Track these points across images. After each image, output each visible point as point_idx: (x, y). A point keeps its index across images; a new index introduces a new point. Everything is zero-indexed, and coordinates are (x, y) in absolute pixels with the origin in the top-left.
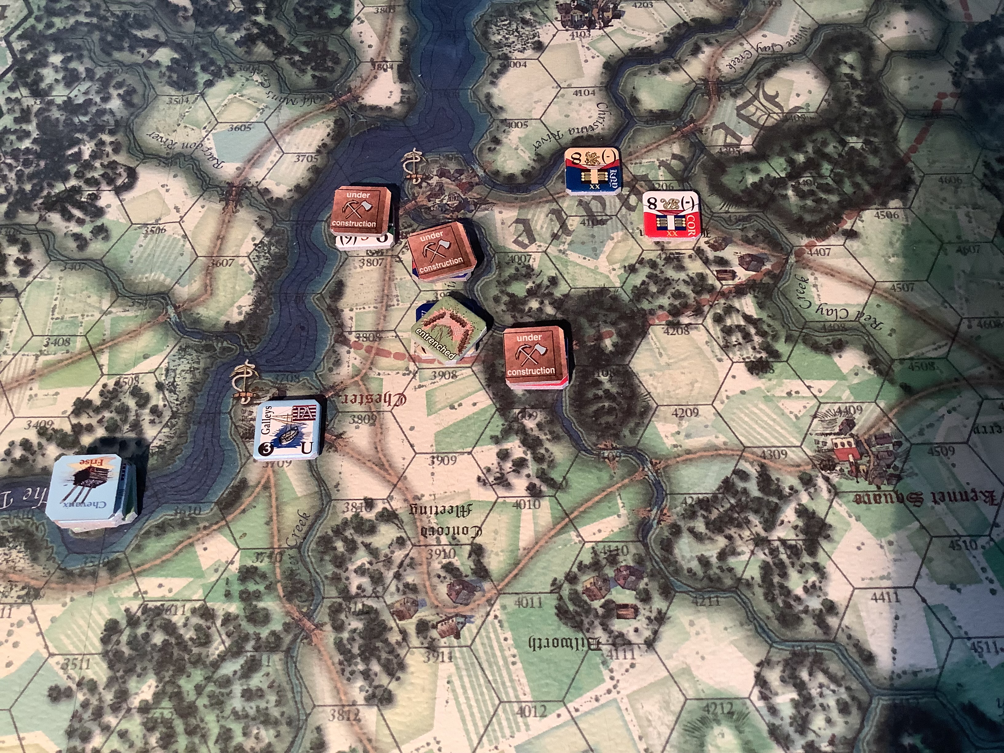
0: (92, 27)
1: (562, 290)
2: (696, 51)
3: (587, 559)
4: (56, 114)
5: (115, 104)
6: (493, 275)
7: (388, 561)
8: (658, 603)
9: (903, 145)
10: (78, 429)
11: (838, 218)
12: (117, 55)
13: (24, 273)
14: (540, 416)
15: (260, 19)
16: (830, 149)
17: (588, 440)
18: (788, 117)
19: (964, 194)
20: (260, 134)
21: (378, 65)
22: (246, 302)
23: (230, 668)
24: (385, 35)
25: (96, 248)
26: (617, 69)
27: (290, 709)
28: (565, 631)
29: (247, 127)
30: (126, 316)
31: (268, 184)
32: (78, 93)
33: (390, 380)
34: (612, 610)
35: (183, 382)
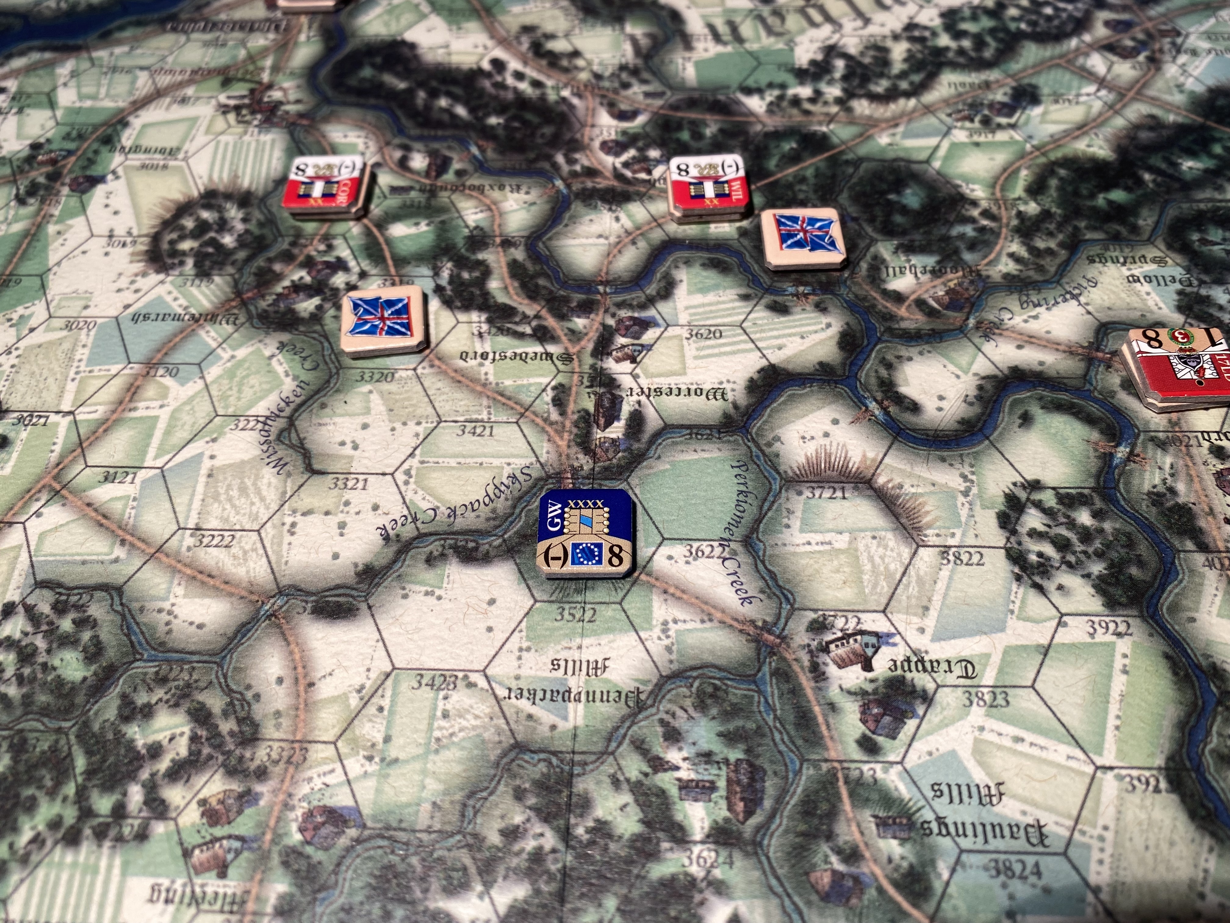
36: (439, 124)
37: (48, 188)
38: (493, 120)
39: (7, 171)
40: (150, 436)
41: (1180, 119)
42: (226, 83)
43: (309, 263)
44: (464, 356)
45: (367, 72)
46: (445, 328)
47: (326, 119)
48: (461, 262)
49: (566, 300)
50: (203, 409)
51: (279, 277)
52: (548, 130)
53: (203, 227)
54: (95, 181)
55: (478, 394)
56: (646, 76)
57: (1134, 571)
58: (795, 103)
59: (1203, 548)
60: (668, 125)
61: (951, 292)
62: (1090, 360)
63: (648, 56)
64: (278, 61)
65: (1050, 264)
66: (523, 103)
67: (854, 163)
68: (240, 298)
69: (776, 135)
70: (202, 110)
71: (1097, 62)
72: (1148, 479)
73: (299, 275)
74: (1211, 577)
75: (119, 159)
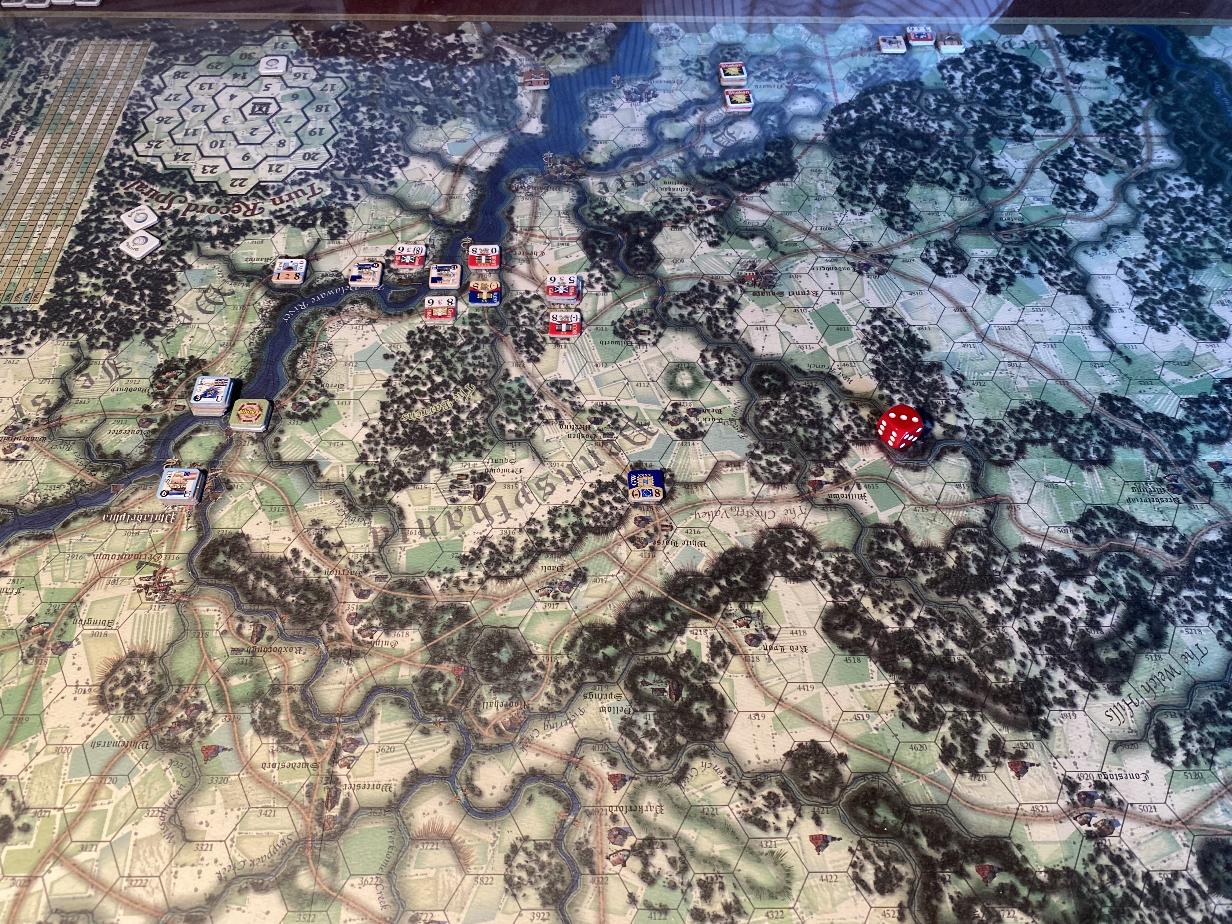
0: (381, 96)
1: (621, 212)
2: (695, 112)
3: (628, 314)
4: (365, 133)
5: (396, 129)
6: (588, 205)
7: (537, 314)
8: (659, 330)
9: (795, 156)
10: (388, 261)
11: (758, 185)
12: (396, 108)
13: (356, 200)
14: (608, 262)
15: (469, 93)
16: (758, 157)
17: (631, 271)
18: (738, 143)
19: (822, 176)
20: (471, 144)
21: (530, 115)
22: (467, 213)
23: (466, 348)
24: (534, 103)
25: (391, 190)
26: (652, 120)
27: (494, 363)
28: (617, 339)
29: (464, 141)
30: (408, 218)
31: (476, 165)
32: (377, 124)
33: (537, 246)
34: (638, 332)
35: (438, 244)
36: (260, 602)
37: (40, 652)
38: (290, 598)
39: (14, 639)
40: (104, 822)
41: (656, 595)
42: (140, 566)
43: (186, 706)
44: (264, 766)
45: (221, 558)
46: (255, 748)
47: (197, 597)
48: (266, 703)
49: (318, 727)
50: (131, 803)
51: (170, 715)
52: (319, 606)
53: (129, 679)
54: (66, 646)
55: (269, 790)
56: (378, 563)
57: (559, 886)
58: (457, 583)
59: (593, 872)
60: (385, 601)
61: (512, 719)
62: (569, 763)
63: (380, 546)
64: (170, 548)
65: (564, 700)
66: (307, 585)
67: (480, 630)
68: (149, 730)
69: (442, 609)
70: (127, 589)
71: (623, 551)
72: (578, 834)
73: (181, 714)
74: (592, 887)
75: (79, 629)
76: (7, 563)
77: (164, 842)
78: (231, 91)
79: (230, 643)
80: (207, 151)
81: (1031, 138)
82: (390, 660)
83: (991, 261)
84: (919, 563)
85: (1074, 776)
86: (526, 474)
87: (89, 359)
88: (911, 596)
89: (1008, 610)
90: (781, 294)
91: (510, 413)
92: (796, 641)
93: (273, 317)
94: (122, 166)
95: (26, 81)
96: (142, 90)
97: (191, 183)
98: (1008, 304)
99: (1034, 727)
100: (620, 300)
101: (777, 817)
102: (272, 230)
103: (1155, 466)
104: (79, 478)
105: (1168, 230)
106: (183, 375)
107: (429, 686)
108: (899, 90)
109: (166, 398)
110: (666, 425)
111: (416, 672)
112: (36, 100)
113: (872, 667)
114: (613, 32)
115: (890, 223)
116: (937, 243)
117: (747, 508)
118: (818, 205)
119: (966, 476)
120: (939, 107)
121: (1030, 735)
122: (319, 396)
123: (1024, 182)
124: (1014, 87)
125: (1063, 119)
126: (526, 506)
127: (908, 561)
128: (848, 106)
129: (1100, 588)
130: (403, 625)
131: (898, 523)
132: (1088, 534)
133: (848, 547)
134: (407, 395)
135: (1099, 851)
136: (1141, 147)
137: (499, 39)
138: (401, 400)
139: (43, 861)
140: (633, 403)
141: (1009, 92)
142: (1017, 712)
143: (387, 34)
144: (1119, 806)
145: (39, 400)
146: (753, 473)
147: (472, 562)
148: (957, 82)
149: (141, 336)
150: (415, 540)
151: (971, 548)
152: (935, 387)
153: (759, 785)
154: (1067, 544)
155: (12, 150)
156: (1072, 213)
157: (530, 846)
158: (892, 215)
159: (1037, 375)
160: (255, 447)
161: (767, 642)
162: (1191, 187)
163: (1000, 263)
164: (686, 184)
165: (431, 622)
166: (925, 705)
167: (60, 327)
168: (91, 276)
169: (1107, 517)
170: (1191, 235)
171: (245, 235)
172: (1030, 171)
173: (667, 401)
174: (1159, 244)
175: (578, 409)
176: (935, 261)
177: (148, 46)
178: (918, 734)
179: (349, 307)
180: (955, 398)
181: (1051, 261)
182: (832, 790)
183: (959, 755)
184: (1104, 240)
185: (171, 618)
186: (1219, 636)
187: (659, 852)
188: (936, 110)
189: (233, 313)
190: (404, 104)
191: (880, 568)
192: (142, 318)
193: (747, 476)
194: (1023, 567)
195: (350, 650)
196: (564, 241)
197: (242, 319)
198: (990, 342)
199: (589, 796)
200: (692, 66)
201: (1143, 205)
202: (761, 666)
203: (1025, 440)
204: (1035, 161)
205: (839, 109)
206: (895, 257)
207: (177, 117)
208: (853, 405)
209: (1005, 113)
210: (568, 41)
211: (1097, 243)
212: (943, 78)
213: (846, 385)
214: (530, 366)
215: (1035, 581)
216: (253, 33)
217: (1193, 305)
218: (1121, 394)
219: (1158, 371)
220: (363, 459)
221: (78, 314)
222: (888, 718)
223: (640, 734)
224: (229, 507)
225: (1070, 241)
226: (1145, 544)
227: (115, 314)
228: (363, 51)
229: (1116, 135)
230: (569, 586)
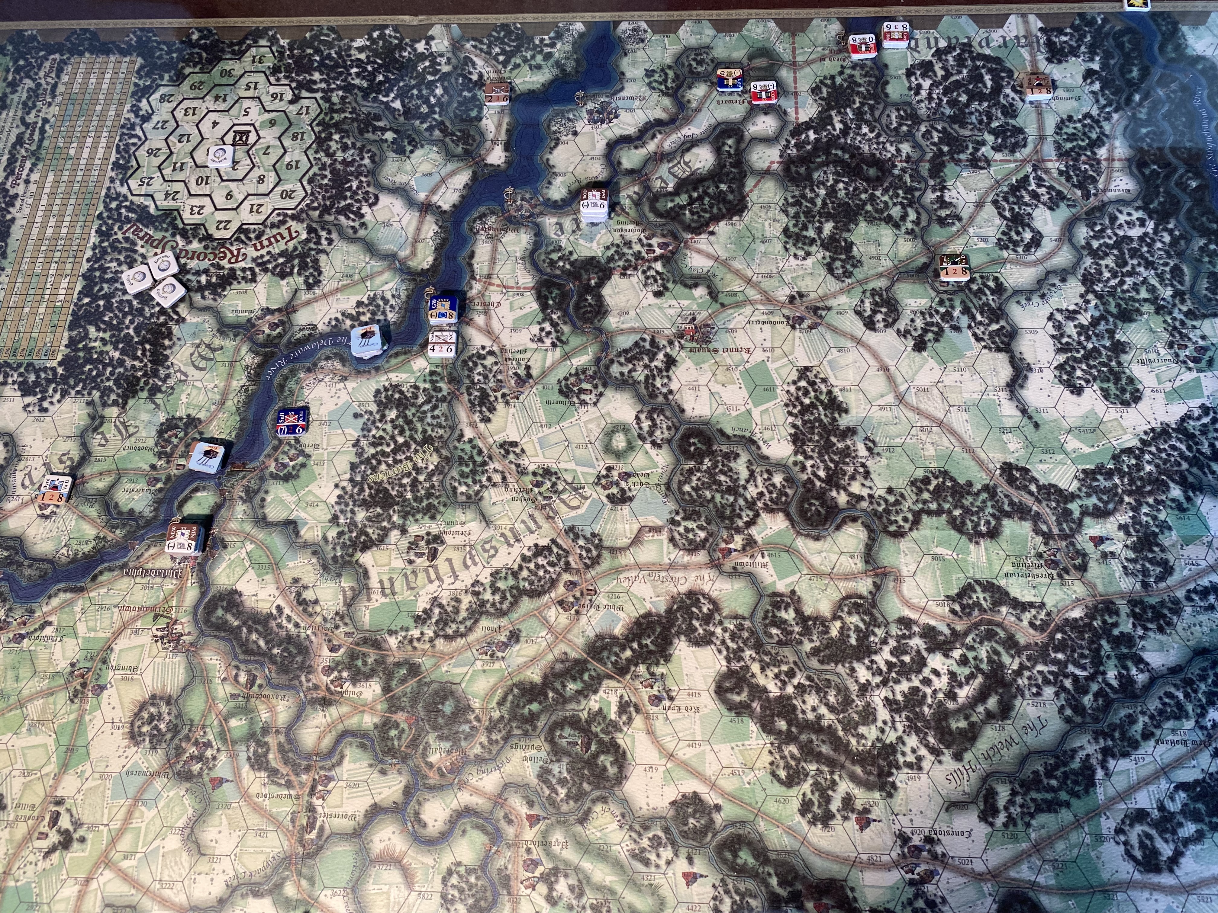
0: (353, 120)
1: (574, 257)
2: (654, 137)
3: (573, 371)
4: (338, 166)
5: (367, 161)
6: (543, 249)
7: (491, 371)
8: (601, 389)
9: (747, 189)
10: (358, 313)
11: (707, 225)
12: (367, 135)
13: (330, 244)
14: (559, 314)
15: (436, 116)
16: (710, 191)
17: (579, 324)
18: (693, 173)
19: (770, 214)
20: (437, 178)
21: (494, 142)
22: (430, 259)
23: (426, 408)
24: (499, 126)
25: (362, 233)
26: (613, 146)
27: (450, 423)
28: (562, 398)
29: (430, 174)
30: (377, 265)
31: (440, 203)
32: (349, 155)
33: (494, 296)
34: (582, 391)
35: (403, 294)
36: (252, 653)
37: (82, 693)
38: (276, 651)
39: (62, 681)
40: (139, 837)
41: (577, 656)
42: (156, 617)
43: (196, 743)
44: (258, 795)
45: (220, 612)
46: (251, 780)
47: (202, 648)
48: (259, 743)
49: (299, 765)
50: (158, 822)
51: (184, 751)
52: (299, 659)
53: (152, 718)
54: (102, 688)
55: (263, 816)
56: (347, 620)
57: (482, 903)
58: (411, 641)
59: (509, 894)
60: (353, 656)
61: (452, 764)
62: (496, 803)
63: (349, 604)
64: (178, 601)
65: (495, 749)
66: (289, 639)
67: (428, 684)
68: (169, 763)
69: (398, 665)
70: (146, 639)
71: (552, 613)
72: (500, 862)
73: (193, 750)
74: (508, 906)
75: (111, 674)
76: (50, 613)
77: (185, 854)
78: (212, 116)
79: (229, 689)
80: (194, 189)
81: (988, 162)
82: (356, 708)
83: (922, 313)
84: (807, 632)
85: (908, 831)
86: (473, 537)
87: (102, 417)
88: (795, 663)
89: (878, 679)
90: (716, 351)
91: (463, 475)
92: (692, 702)
93: (258, 375)
94: (119, 207)
95: (27, 107)
96: (132, 116)
97: (181, 226)
98: (932, 363)
99: (882, 789)
100: (567, 356)
101: (658, 855)
102: (254, 280)
103: (1039, 539)
104: (102, 535)
105: (1107, 275)
106: (181, 435)
107: (387, 732)
108: (862, 104)
109: (168, 457)
110: (599, 489)
111: (376, 720)
112: (37, 131)
113: (753, 727)
114: (581, 35)
115: (830, 269)
116: (874, 292)
117: (663, 574)
118: (762, 248)
119: (861, 548)
120: (900, 125)
121: (877, 795)
122: (298, 456)
123: (972, 218)
124: (982, 97)
125: (1025, 139)
126: (472, 568)
127: (797, 629)
128: (808, 126)
129: (964, 661)
130: (368, 677)
131: (793, 592)
132: (963, 607)
133: (746, 615)
134: (373, 456)
135: (916, 896)
136: (1100, 174)
137: (468, 46)
138: (368, 461)
139: (96, 866)
140: (572, 466)
141: (975, 105)
142: (869, 773)
143: (359, 42)
144: (942, 859)
145: (65, 458)
146: (672, 540)
147: (424, 621)
148: (924, 93)
149: (144, 394)
150: (377, 599)
151: (854, 620)
152: (846, 453)
153: (646, 828)
154: (942, 618)
155: (20, 190)
156: (1013, 256)
157: (462, 870)
158: (833, 260)
159: (945, 442)
160: (244, 507)
161: (666, 703)
162: (1142, 223)
163: (931, 316)
164: (638, 224)
165: (389, 676)
166: (793, 763)
167: (76, 385)
168: (98, 329)
169: (984, 591)
170: (1129, 281)
171: (230, 284)
172: (979, 205)
173: (602, 464)
174: (1094, 292)
175: (522, 472)
176: (868, 313)
177: (134, 62)
178: (784, 789)
179: (323, 363)
180: (863, 465)
181: (982, 314)
182: (706, 834)
183: (815, 809)
184: (1040, 289)
185: (182, 666)
186: (1061, 710)
187: (562, 880)
188: (896, 129)
189: (223, 370)
190: (376, 129)
191: (771, 636)
192: (145, 375)
193: (666, 542)
194: (899, 638)
195: (324, 698)
196: (519, 291)
197: (230, 376)
198: (907, 405)
199: (510, 831)
200: (656, 77)
201: (1088, 245)
202: (659, 725)
203: (922, 511)
204: (987, 193)
205: (799, 129)
206: (829, 309)
207: (165, 150)
208: (769, 472)
209: (967, 133)
210: (536, 47)
211: (1032, 292)
212: (910, 89)
213: (765, 451)
214: (482, 426)
215: (906, 653)
216: (232, 45)
217: (1113, 364)
218: (1022, 464)
219: (1062, 438)
220: (335, 519)
221: (91, 370)
222: (760, 774)
223: (554, 781)
224: (224, 565)
225: (1005, 290)
226: (1013, 619)
227: (121, 370)
228: (337, 65)
229: (1076, 160)
230: (505, 646)
